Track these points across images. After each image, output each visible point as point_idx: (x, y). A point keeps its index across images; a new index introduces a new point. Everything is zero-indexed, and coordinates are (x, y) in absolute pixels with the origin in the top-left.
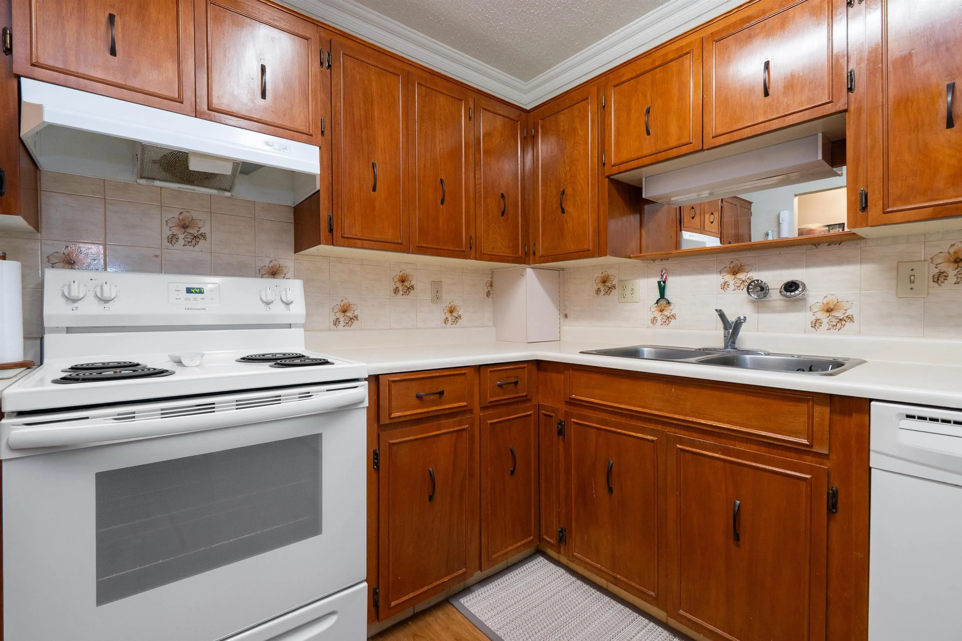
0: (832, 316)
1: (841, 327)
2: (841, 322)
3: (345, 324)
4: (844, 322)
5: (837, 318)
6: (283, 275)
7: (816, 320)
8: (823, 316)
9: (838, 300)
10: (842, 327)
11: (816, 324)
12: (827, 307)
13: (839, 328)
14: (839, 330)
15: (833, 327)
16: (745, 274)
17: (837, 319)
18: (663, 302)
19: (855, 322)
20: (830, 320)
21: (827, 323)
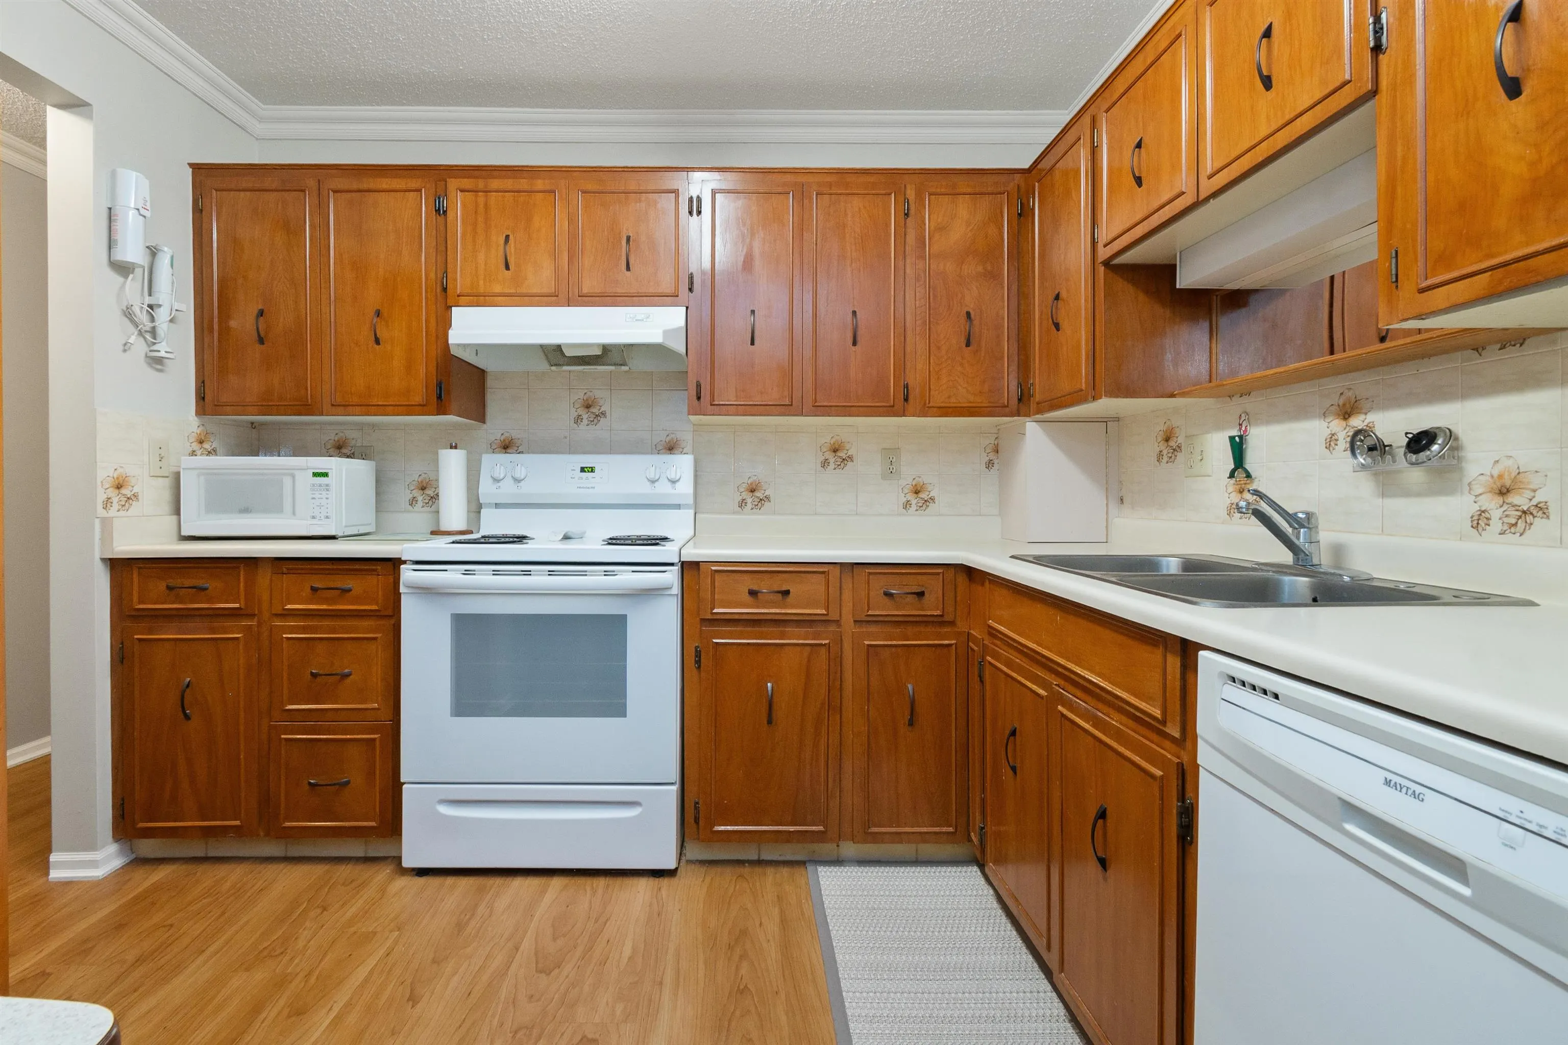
0: (1507, 504)
1: (1525, 530)
2: (1526, 518)
3: (754, 506)
4: (1531, 517)
5: (1517, 508)
6: (681, 450)
7: (1479, 513)
8: (1491, 503)
9: (1518, 468)
10: (1528, 527)
11: (1480, 521)
12: (1499, 484)
13: (1522, 531)
14: (1520, 536)
15: (1510, 528)
16: (1362, 417)
17: (1517, 510)
18: (1240, 474)
19: (1551, 517)
20: (1506, 513)
21: (1500, 519)
